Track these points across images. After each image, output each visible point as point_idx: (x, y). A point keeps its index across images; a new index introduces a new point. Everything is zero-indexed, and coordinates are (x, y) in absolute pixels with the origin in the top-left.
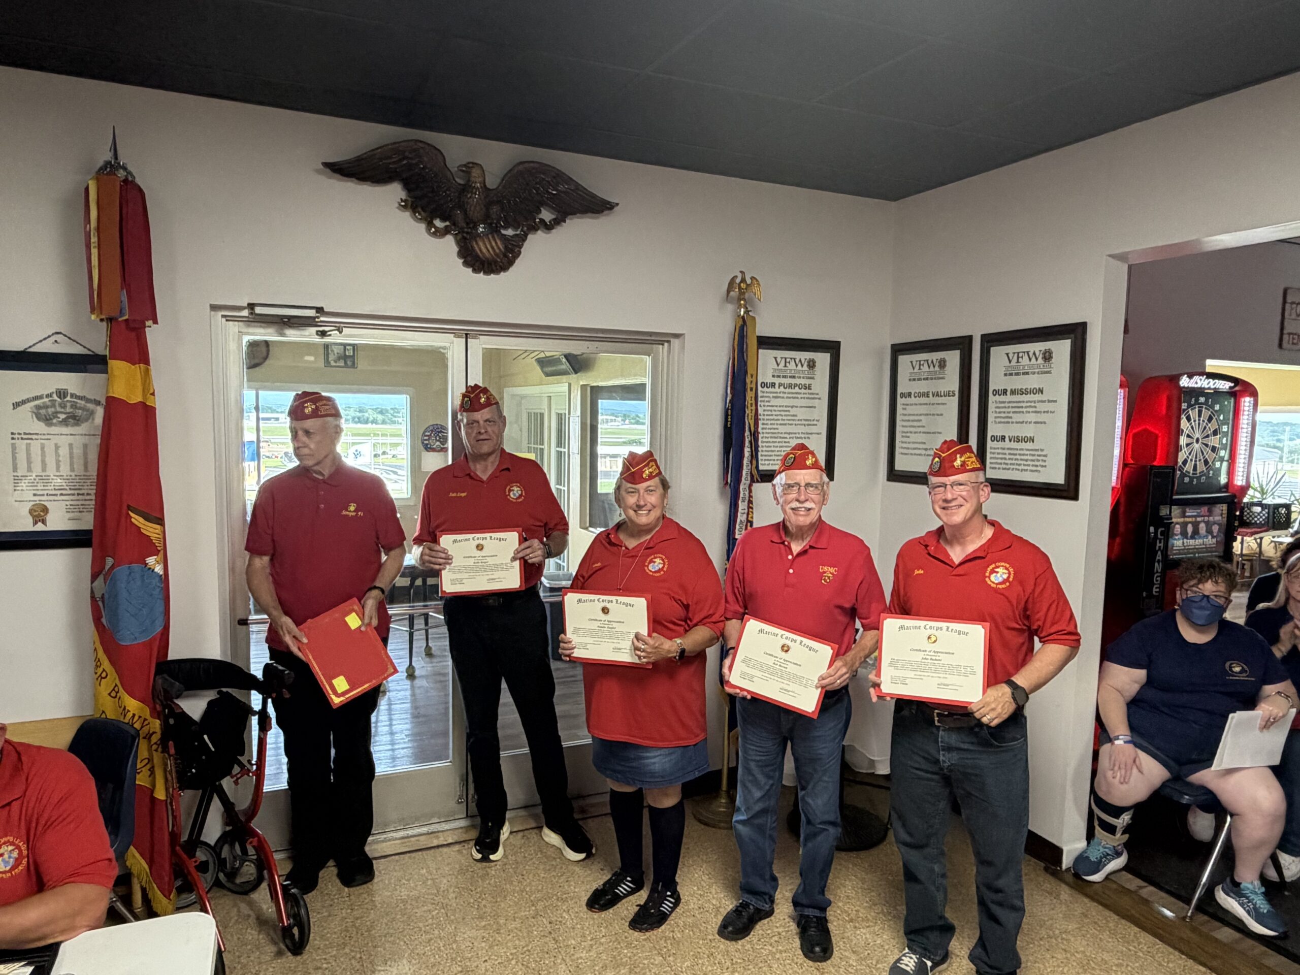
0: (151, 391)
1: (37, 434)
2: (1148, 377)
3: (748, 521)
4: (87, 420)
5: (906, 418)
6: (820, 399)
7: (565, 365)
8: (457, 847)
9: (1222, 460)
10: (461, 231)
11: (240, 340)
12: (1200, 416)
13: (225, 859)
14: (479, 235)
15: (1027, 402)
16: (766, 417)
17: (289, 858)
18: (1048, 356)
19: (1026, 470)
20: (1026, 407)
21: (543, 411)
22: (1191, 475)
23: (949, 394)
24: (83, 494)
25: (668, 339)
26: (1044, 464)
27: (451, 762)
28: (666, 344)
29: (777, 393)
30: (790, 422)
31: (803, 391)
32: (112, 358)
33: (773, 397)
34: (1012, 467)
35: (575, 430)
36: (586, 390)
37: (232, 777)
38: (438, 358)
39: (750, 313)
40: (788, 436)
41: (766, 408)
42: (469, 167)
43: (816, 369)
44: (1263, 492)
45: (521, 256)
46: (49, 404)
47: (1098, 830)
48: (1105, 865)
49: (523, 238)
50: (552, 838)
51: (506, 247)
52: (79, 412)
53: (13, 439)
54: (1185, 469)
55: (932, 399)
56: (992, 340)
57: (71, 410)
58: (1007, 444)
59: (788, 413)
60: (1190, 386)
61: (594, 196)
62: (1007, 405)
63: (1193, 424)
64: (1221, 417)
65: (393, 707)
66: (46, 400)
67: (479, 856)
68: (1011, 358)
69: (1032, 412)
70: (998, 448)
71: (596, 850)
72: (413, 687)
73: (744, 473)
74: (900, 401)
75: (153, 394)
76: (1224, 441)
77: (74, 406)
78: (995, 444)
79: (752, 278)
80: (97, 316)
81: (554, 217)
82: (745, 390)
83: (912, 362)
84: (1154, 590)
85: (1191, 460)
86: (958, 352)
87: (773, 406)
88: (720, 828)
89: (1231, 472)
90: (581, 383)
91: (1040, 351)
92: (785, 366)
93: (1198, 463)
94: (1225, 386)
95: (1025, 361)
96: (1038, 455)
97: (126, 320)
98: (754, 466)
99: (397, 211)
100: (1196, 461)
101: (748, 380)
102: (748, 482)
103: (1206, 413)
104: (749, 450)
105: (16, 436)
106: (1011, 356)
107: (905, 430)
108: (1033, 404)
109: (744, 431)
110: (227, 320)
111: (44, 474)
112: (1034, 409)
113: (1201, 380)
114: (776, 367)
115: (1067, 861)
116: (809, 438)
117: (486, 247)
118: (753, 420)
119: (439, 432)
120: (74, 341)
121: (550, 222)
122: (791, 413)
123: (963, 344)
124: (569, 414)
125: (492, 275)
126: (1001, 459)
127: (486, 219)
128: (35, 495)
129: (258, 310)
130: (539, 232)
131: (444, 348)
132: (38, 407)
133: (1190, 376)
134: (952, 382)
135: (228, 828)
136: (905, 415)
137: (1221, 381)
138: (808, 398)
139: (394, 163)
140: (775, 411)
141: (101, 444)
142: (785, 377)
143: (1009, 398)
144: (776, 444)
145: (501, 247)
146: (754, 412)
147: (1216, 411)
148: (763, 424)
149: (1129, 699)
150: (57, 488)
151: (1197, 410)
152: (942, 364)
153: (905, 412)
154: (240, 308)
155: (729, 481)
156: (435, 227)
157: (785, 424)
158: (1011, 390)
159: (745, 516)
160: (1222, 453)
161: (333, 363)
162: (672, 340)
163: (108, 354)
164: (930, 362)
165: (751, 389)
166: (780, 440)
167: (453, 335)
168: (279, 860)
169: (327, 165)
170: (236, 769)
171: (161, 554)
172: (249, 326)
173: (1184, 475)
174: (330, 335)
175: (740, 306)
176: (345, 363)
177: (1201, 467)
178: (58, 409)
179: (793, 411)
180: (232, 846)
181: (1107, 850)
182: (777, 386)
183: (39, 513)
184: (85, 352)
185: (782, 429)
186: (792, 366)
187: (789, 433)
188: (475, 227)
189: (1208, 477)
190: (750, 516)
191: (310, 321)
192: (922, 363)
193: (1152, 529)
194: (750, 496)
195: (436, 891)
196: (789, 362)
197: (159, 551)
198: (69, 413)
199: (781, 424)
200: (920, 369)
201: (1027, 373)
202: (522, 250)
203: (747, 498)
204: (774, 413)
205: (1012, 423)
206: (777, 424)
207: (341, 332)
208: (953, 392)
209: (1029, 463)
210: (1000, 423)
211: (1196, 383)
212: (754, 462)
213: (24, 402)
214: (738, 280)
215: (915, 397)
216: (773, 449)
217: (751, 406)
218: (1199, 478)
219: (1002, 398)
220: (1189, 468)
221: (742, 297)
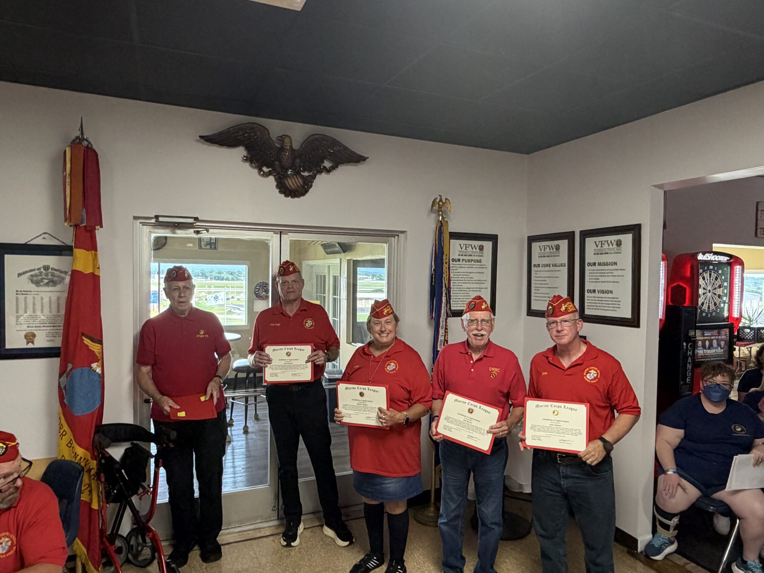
0: (98, 267)
1: (31, 291)
2: (678, 254)
3: (445, 340)
4: (60, 282)
5: (537, 279)
6: (486, 268)
7: (338, 248)
8: (271, 538)
9: (724, 302)
10: (278, 174)
11: (150, 236)
12: (710, 277)
13: (132, 546)
14: (288, 176)
15: (608, 270)
16: (455, 279)
17: (170, 545)
18: (619, 243)
19: (608, 310)
20: (607, 273)
21: (325, 274)
22: (706, 311)
23: (562, 265)
24: (56, 326)
25: (397, 234)
26: (619, 306)
27: (269, 485)
28: (396, 237)
29: (461, 265)
30: (470, 282)
31: (476, 263)
32: (76, 247)
33: (459, 267)
34: (600, 308)
35: (343, 285)
36: (350, 262)
37: (138, 495)
38: (264, 245)
39: (445, 219)
40: (468, 290)
41: (455, 274)
42: (283, 138)
43: (484, 250)
44: (750, 321)
45: (313, 187)
46: (38, 274)
47: (659, 528)
48: (664, 550)
49: (314, 177)
50: (329, 532)
51: (304, 182)
52: (56, 279)
53: (17, 294)
54: (703, 308)
55: (552, 268)
56: (586, 234)
57: (51, 277)
58: (597, 294)
59: (467, 276)
60: (704, 259)
61: (354, 153)
62: (596, 272)
63: (706, 281)
64: (723, 278)
65: (235, 451)
66: (37, 272)
67: (285, 543)
68: (597, 244)
69: (611, 276)
70: (591, 297)
71: (355, 540)
72: (247, 439)
73: (442, 312)
74: (533, 269)
75: (99, 268)
76: (725, 291)
77: (53, 275)
78: (590, 295)
79: (446, 199)
80: (68, 224)
81: (331, 165)
82: (442, 263)
83: (540, 247)
84: (688, 380)
85: (706, 303)
86: (567, 241)
87: (459, 272)
88: (430, 526)
89: (730, 310)
90: (347, 258)
91: (615, 240)
92: (466, 249)
93: (710, 304)
94: (724, 259)
95: (606, 246)
96: (616, 301)
97: (85, 226)
98: (448, 307)
99: (242, 163)
100: (709, 303)
101: (444, 258)
102: (445, 317)
103: (714, 275)
104: (445, 298)
105: (19, 293)
106: (597, 243)
107: (536, 286)
108: (611, 271)
109: (442, 288)
110: (143, 225)
111: (33, 314)
112: (612, 274)
113: (710, 256)
114: (460, 249)
115: (641, 547)
116: (480, 291)
117: (292, 183)
118: (447, 281)
119: (265, 287)
120: (54, 237)
121: (329, 168)
122: (470, 276)
123: (569, 236)
124: (340, 276)
125: (296, 199)
126: (594, 303)
127: (292, 166)
128: (28, 327)
129: (161, 219)
130: (323, 174)
131: (267, 240)
132: (32, 276)
133: (704, 254)
134: (563, 257)
135: (135, 526)
136: (536, 277)
137: (722, 257)
138: (480, 268)
139: (240, 136)
140: (460, 275)
141: (68, 297)
142: (465, 255)
143: (597, 267)
144: (461, 295)
145: (301, 182)
146: (448, 276)
147: (719, 274)
148: (453, 283)
149: (675, 447)
150: (41, 322)
151: (708, 273)
152: (558, 248)
153: (536, 275)
154: (150, 218)
155: (434, 316)
156: (263, 171)
157: (466, 283)
158: (598, 263)
159: (443, 337)
160: (725, 298)
161: (203, 247)
162: (400, 235)
163: (73, 245)
164: (550, 246)
165: (446, 263)
166: (464, 292)
167: (272, 233)
168: (166, 546)
169: (201, 137)
170: (141, 490)
171: (100, 362)
172: (155, 228)
173: (702, 312)
174: (202, 233)
175: (439, 215)
176: (211, 247)
177: (712, 307)
178: (44, 277)
179: (471, 275)
180: (137, 538)
181: (665, 540)
182: (461, 261)
183: (30, 337)
184: (62, 244)
185: (465, 286)
186: (470, 249)
187: (469, 288)
188: (287, 170)
189: (717, 313)
190: (446, 337)
191: (191, 226)
192: (546, 247)
193: (685, 344)
194: (446, 325)
195: (258, 566)
196: (468, 247)
197: (99, 359)
198: (50, 279)
199: (463, 283)
200: (544, 250)
201: (607, 253)
202: (313, 184)
203: (444, 327)
204: (459, 276)
205: (599, 282)
206: (462, 283)
207: (208, 232)
208: (564, 264)
209: (610, 305)
210: (592, 282)
211: (707, 257)
212: (448, 305)
213: (24, 273)
214: (438, 201)
215: (542, 267)
216: (459, 297)
217: (446, 272)
218: (711, 313)
219: (593, 268)
220: (705, 307)
221: (440, 210)
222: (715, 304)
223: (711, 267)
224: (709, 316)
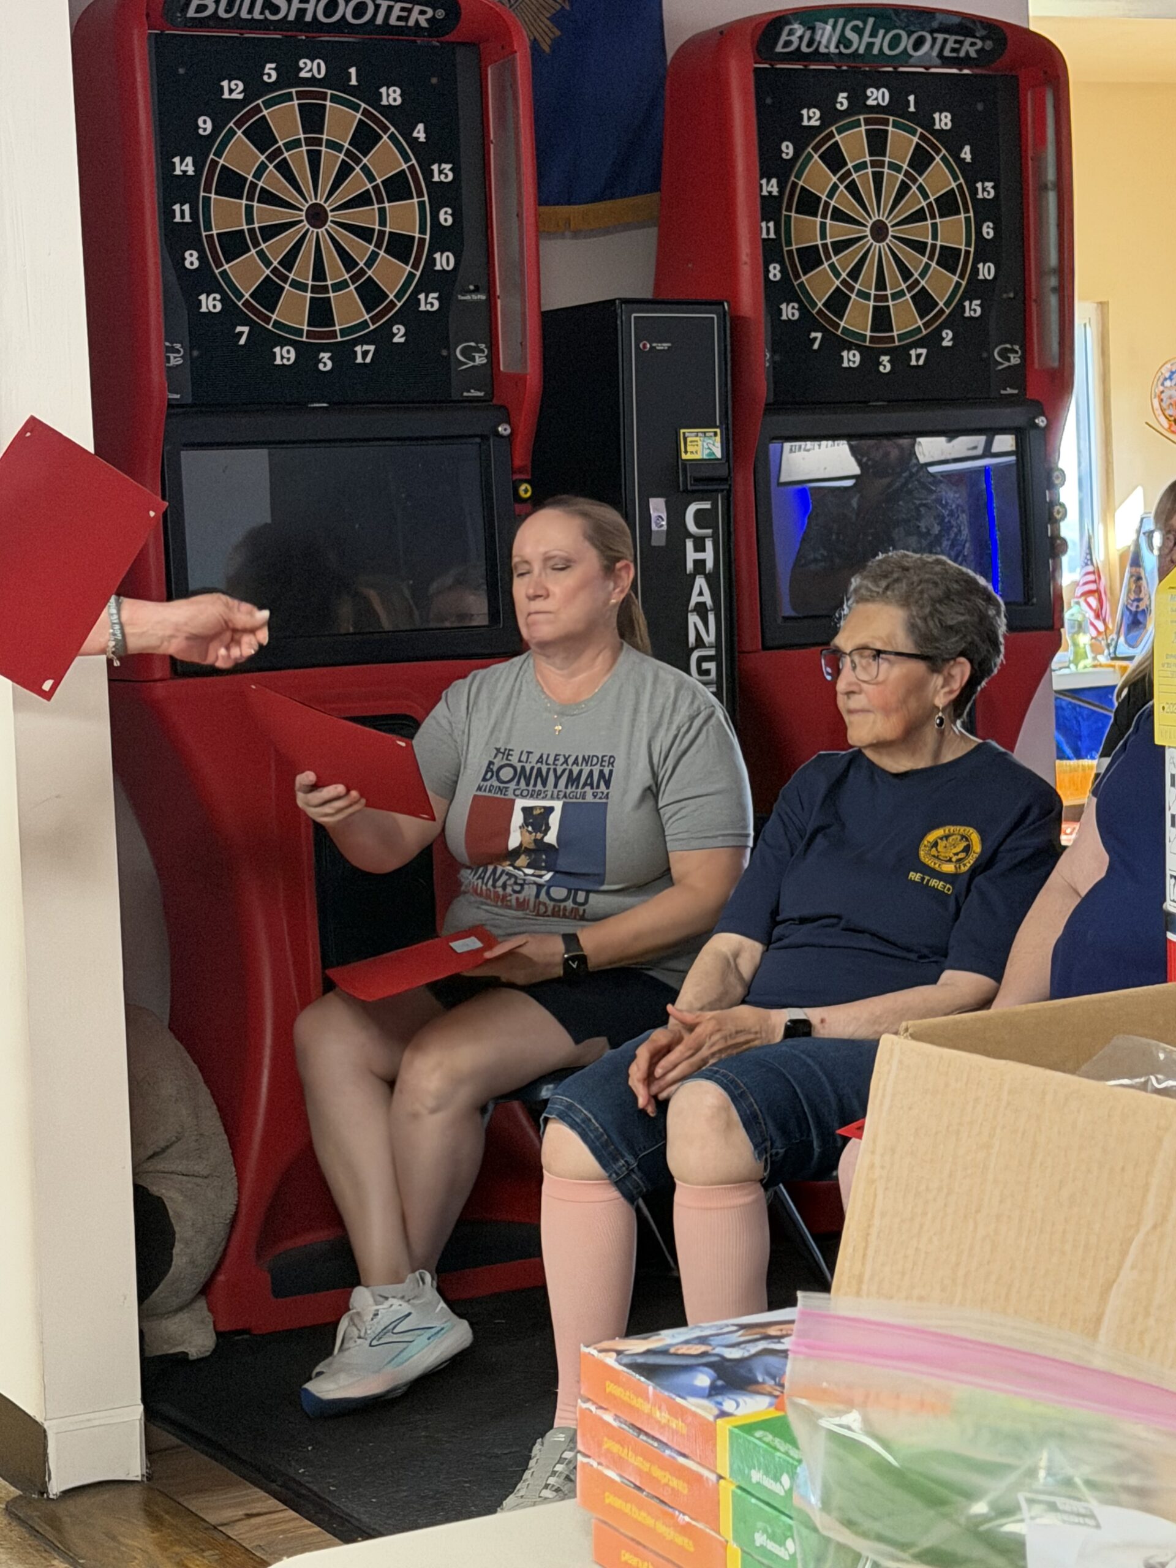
12: (877, 150)
22: (865, 342)
63: (855, 175)
64: (966, 154)
85: (863, 294)
93: (890, 303)
100: (881, 297)
103: (901, 142)
115: (61, 1466)
133: (816, 20)
137: (942, 37)
151: (864, 130)
173: (837, 343)
177: (906, 318)
193: (657, 507)
220: (856, 319)
222: (924, 302)
223: (878, 96)
224: (886, 365)
